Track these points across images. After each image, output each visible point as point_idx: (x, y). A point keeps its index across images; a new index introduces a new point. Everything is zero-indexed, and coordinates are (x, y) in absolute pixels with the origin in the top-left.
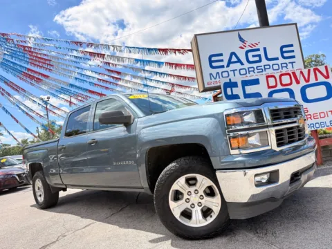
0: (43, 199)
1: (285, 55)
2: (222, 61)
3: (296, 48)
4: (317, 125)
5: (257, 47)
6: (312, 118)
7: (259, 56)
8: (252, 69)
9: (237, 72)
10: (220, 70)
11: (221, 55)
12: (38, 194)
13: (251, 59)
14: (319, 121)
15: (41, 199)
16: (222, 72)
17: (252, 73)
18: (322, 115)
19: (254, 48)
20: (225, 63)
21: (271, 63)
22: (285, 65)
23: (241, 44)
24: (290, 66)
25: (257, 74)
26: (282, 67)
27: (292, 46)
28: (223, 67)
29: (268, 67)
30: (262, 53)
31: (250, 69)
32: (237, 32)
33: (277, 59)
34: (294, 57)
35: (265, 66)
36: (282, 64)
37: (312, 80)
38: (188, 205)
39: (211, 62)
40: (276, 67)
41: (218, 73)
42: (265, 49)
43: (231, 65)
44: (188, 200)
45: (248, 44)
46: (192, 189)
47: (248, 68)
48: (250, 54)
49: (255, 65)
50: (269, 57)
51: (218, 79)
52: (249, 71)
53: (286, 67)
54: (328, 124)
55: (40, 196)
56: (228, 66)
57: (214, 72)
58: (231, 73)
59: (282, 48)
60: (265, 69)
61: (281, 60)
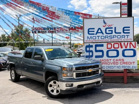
0: (14, 78)
1: (125, 31)
2: (94, 31)
3: (131, 29)
4: (127, 67)
5: (112, 27)
6: (125, 64)
7: (112, 31)
8: (107, 37)
9: (100, 38)
10: (92, 36)
11: (94, 29)
12: (12, 76)
13: (108, 32)
14: (128, 65)
15: (13, 78)
16: (93, 37)
17: (107, 39)
18: (130, 63)
19: (110, 27)
20: (95, 33)
21: (117, 35)
22: (124, 36)
23: (104, 25)
24: (126, 37)
25: (109, 39)
26: (122, 37)
27: (129, 27)
28: (94, 34)
29: (115, 36)
30: (113, 29)
31: (106, 37)
32: (103, 19)
33: (120, 33)
34: (129, 33)
35: (113, 36)
36: (122, 36)
37: (128, 48)
38: (53, 89)
39: (89, 31)
40: (119, 37)
41: (91, 37)
42: (115, 28)
43: (98, 34)
44: (53, 87)
45: (107, 25)
46: (55, 85)
47: (106, 36)
48: (108, 30)
49: (109, 35)
50: (117, 32)
51: (91, 40)
52: (106, 38)
53: (124, 37)
54: (131, 67)
55: (13, 77)
56: (96, 34)
57: (89, 36)
58: (97, 38)
59: (124, 28)
60: (113, 37)
61: (122, 34)
